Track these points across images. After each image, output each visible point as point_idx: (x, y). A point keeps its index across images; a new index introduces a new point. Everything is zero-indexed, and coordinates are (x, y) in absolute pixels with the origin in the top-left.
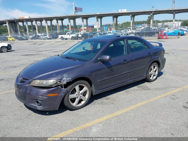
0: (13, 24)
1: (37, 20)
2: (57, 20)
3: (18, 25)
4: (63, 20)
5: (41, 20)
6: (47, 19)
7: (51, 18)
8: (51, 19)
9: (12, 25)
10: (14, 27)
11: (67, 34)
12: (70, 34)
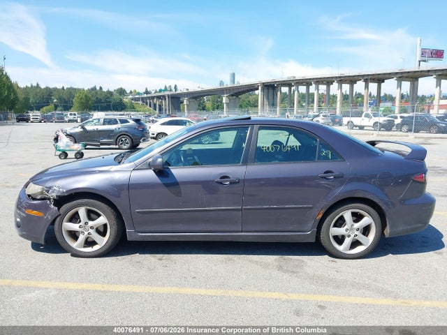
0: (271, 91)
1: (319, 81)
2: (366, 81)
3: (279, 93)
4: (383, 81)
5: (328, 81)
6: (342, 80)
7: (352, 78)
8: (352, 80)
9: (268, 92)
10: (271, 97)
11: (363, 115)
12: (372, 115)
